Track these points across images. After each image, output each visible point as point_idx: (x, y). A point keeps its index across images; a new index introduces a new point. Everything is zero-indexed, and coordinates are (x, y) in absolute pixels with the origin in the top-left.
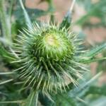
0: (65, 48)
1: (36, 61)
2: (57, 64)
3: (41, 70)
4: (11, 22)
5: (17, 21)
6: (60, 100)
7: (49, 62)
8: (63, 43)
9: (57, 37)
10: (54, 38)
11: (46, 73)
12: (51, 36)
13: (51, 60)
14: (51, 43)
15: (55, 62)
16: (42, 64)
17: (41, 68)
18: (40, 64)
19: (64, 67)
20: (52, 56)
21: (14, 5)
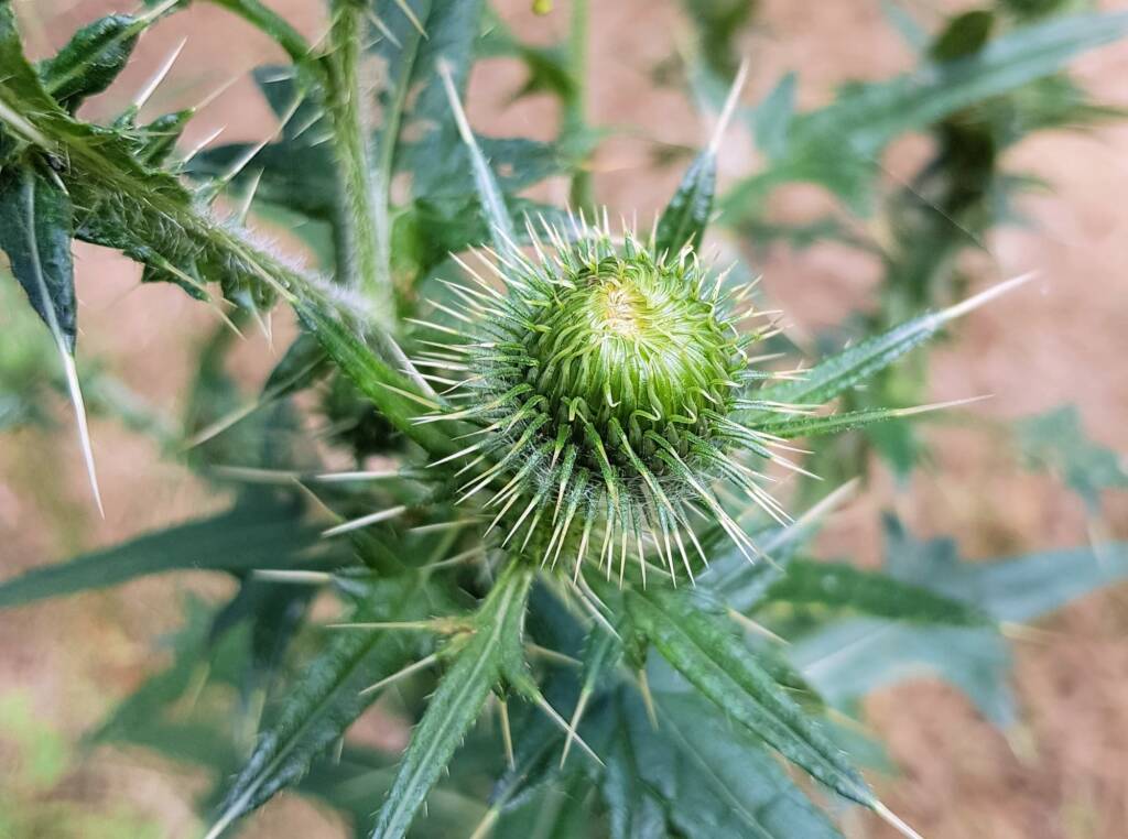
0: (695, 355)
1: (543, 418)
2: (652, 434)
3: (569, 465)
4: (390, 207)
5: (421, 204)
6: (648, 624)
7: (615, 423)
8: (682, 327)
9: (656, 298)
10: (641, 303)
11: (597, 480)
12: (624, 293)
13: (624, 415)
14: (626, 330)
15: (645, 425)
16: (578, 436)
17: (572, 453)
18: (565, 432)
19: (686, 452)
20: (629, 394)
21: (404, 117)
